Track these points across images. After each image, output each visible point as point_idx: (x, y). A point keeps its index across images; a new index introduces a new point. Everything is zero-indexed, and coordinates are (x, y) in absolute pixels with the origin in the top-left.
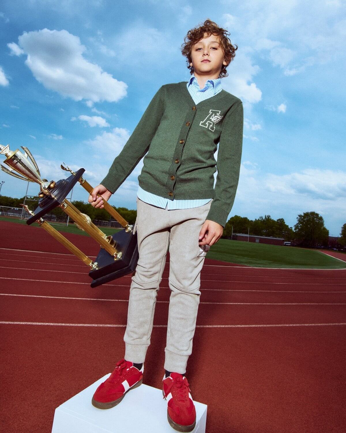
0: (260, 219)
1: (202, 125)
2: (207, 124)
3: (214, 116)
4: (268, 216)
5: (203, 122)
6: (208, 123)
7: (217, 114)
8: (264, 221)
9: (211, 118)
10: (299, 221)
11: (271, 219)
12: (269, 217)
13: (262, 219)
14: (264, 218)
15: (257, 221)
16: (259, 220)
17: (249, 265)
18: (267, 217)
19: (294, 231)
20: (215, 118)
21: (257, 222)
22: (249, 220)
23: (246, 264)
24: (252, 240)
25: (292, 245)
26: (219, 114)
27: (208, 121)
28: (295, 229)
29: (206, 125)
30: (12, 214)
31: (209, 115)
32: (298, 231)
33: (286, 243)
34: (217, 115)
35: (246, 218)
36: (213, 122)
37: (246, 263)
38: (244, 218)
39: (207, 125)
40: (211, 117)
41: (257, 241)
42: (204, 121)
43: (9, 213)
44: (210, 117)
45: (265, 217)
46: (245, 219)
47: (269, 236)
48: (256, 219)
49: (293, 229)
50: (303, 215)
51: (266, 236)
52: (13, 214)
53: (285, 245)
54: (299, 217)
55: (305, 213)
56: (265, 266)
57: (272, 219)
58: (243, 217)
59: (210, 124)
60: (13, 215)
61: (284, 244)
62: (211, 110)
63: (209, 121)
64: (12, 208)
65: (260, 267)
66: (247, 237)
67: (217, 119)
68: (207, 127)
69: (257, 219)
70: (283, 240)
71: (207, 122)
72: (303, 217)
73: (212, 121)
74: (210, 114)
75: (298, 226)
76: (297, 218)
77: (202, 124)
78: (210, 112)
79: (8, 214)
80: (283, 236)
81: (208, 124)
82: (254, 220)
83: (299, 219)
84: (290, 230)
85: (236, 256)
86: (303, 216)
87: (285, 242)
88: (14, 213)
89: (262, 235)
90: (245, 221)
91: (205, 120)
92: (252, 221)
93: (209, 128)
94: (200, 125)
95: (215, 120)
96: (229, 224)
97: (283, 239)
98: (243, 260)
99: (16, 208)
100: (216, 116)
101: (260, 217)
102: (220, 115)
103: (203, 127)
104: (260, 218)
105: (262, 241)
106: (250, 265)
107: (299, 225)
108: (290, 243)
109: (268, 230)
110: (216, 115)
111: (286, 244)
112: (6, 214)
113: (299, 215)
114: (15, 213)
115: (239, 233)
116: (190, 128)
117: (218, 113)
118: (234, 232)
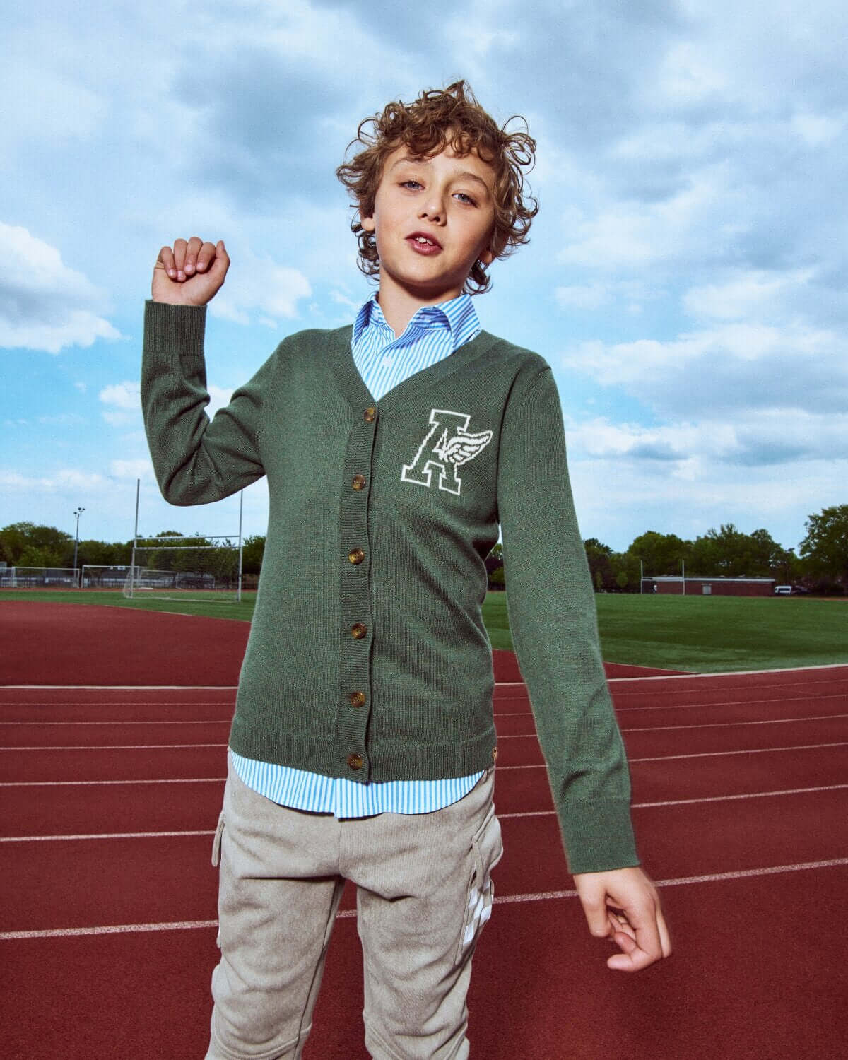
0: (709, 536)
1: (412, 478)
2: (426, 471)
3: (449, 438)
4: (728, 527)
5: (411, 467)
6: (429, 469)
7: (459, 428)
8: (720, 539)
9: (435, 450)
10: (812, 531)
11: (736, 533)
12: (730, 528)
13: (715, 535)
14: (719, 532)
15: (702, 540)
16: (706, 537)
17: (687, 668)
18: (726, 530)
19: (800, 557)
20: (450, 444)
21: (702, 543)
22: (680, 540)
23: (679, 668)
24: (694, 589)
25: (797, 593)
26: (465, 429)
27: (430, 462)
28: (802, 552)
29: (424, 478)
30: (113, 582)
31: (430, 435)
32: (810, 556)
33: (780, 590)
34: (457, 435)
35: (673, 536)
36: (447, 461)
37: (680, 662)
38: (668, 536)
39: (427, 475)
40: (435, 446)
41: (707, 589)
42: (414, 463)
43: (105, 580)
44: (432, 443)
45: (722, 529)
46: (672, 539)
47: (736, 575)
48: (698, 537)
49: (797, 552)
50: (821, 515)
51: (728, 576)
52: (114, 580)
53: (779, 594)
54: (810, 521)
55: (827, 509)
56: (728, 667)
57: (739, 532)
58: (666, 536)
59: (436, 472)
60: (114, 584)
61: (777, 591)
62: (434, 411)
63: (430, 459)
64: (112, 567)
65: (716, 671)
66: (680, 583)
67: (462, 449)
68: (428, 484)
69: (702, 537)
70: (773, 583)
71: (427, 465)
72: (820, 521)
73: (441, 458)
74: (433, 431)
75: (808, 545)
76: (806, 524)
77: (409, 474)
78: (431, 421)
79: (102, 582)
80: (772, 573)
81: (430, 472)
82: (695, 539)
83: (813, 526)
84: (789, 555)
85: (655, 644)
86: (820, 518)
87: (778, 587)
88: (116, 578)
89: (717, 575)
90: (672, 543)
91: (416, 459)
92: (688, 542)
93: (438, 484)
94: (403, 479)
95: (450, 453)
96: (631, 555)
97: (773, 580)
98: (674, 654)
99: (119, 567)
100: (454, 440)
101: (709, 531)
102: (469, 430)
103: (414, 484)
104: (710, 534)
105: (718, 590)
106: (693, 668)
107: (812, 542)
108: (790, 587)
109: (732, 560)
110: (453, 433)
111: (781, 592)
112: (98, 582)
113: (812, 515)
114: (119, 578)
115: (660, 574)
116: (369, 496)
117: (463, 426)
118: (647, 573)
